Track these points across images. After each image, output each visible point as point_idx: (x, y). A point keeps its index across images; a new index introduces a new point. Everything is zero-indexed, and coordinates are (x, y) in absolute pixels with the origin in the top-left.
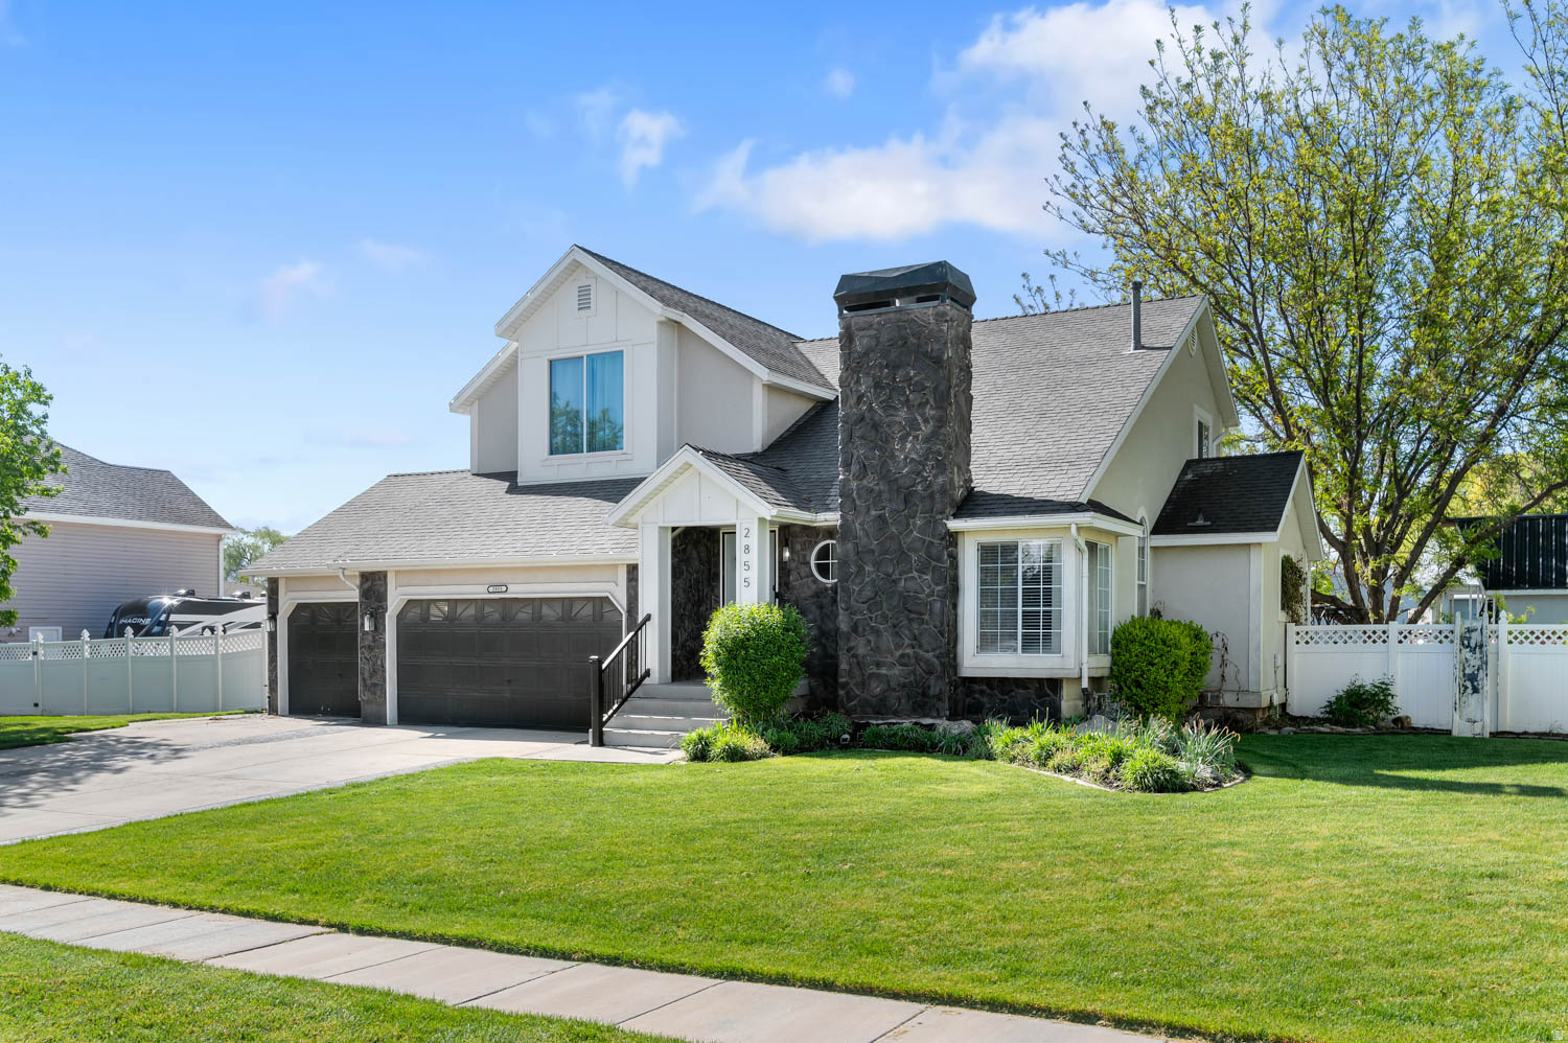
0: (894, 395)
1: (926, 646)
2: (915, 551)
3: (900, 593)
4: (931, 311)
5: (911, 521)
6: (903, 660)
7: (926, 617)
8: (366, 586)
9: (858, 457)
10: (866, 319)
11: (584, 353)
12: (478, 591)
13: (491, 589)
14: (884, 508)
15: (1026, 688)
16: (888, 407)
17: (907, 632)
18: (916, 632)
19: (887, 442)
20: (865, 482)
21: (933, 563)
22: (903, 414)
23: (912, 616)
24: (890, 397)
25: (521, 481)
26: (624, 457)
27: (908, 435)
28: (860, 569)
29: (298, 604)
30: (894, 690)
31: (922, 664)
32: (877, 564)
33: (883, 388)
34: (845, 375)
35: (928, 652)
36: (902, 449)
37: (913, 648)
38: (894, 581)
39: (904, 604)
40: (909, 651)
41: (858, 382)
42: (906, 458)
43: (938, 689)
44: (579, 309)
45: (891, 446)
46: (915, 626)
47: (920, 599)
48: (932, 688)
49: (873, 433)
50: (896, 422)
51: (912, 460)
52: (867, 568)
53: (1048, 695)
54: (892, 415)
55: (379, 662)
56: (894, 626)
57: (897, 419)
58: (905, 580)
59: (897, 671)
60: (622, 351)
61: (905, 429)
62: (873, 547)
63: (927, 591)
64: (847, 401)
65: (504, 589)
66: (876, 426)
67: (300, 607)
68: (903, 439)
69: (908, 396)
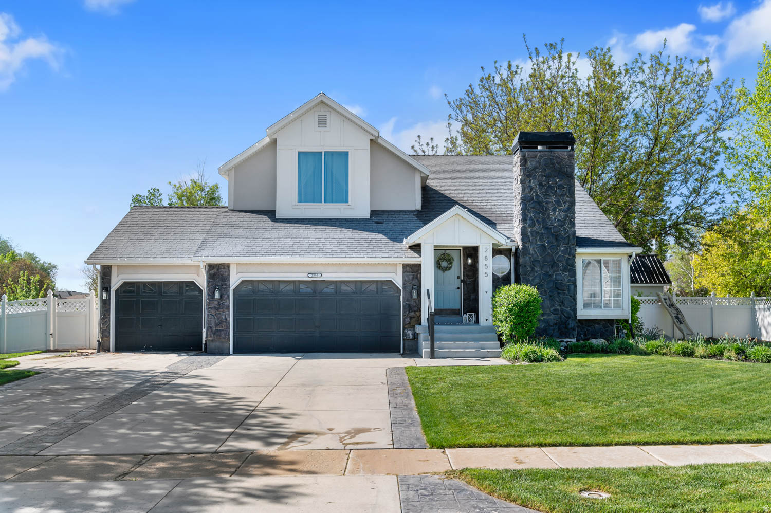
0: (549, 190)
1: (566, 305)
2: (560, 261)
3: (553, 281)
4: (566, 154)
5: (558, 248)
6: (555, 312)
7: (566, 292)
8: (212, 272)
9: (531, 217)
10: (534, 153)
11: (323, 150)
12: (302, 276)
13: (310, 275)
14: (544, 241)
15: (599, 324)
16: (546, 195)
17: (557, 299)
18: (561, 299)
19: (546, 211)
20: (534, 229)
21: (569, 267)
22: (553, 199)
23: (560, 291)
24: (546, 190)
25: (278, 216)
26: (350, 207)
27: (556, 208)
28: (533, 269)
29: (125, 282)
30: (551, 326)
31: (565, 314)
32: (542, 268)
33: (543, 186)
34: (523, 178)
35: (567, 308)
36: (554, 215)
37: (561, 306)
38: (550, 275)
39: (555, 286)
40: (558, 308)
41: (530, 182)
42: (555, 219)
43: (573, 325)
44: (319, 126)
45: (548, 212)
46: (561, 296)
47: (563, 283)
48: (570, 324)
49: (538, 206)
50: (550, 202)
51: (559, 220)
52: (536, 269)
53: (609, 327)
54: (548, 199)
55: (223, 317)
56: (551, 296)
57: (551, 200)
58: (556, 275)
59: (552, 316)
60: (348, 152)
61: (554, 205)
62: (539, 259)
63: (566, 280)
64: (524, 191)
65: (320, 275)
66: (539, 203)
67: (126, 284)
68: (554, 210)
69: (556, 191)
